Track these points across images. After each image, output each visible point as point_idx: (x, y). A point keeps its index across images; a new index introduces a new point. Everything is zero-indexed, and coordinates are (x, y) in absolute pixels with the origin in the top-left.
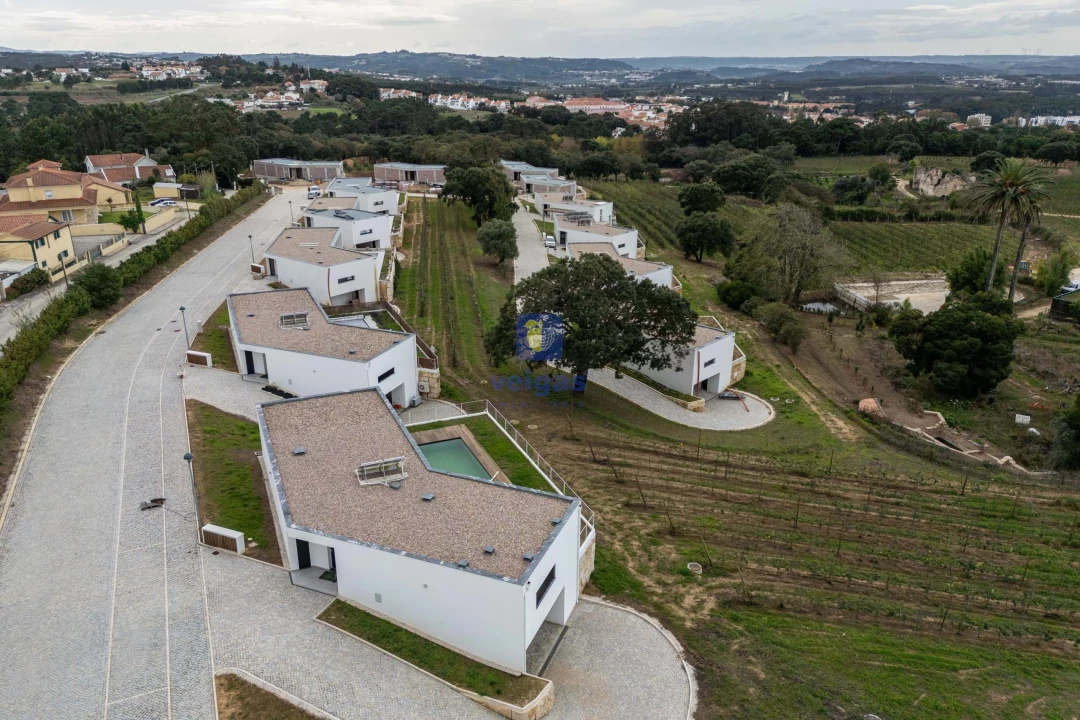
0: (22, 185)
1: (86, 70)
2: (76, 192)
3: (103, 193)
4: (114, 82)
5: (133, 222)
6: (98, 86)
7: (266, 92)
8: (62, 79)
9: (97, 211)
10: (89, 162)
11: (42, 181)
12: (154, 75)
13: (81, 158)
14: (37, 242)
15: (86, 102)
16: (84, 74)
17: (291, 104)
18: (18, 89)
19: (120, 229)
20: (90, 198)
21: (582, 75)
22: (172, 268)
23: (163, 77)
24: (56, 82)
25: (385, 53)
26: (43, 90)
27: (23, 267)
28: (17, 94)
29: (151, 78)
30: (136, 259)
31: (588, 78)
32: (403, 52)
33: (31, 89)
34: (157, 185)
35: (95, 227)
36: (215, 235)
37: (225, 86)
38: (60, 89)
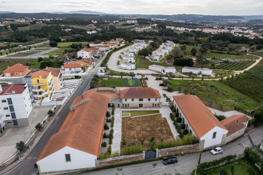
0: (111, 41)
1: (118, 21)
2: (115, 42)
3: (117, 42)
4: (122, 24)
5: (119, 45)
6: (120, 24)
7: (146, 26)
8: (114, 23)
9: (116, 44)
10: (116, 39)
11: (113, 41)
12: (129, 22)
13: (116, 38)
14: (112, 46)
15: (117, 28)
16: (118, 22)
17: (149, 29)
18: (108, 25)
19: (118, 46)
20: (116, 43)
21: (228, 20)
22: (121, 49)
23: (130, 23)
24: (113, 23)
25: (180, 14)
26: (111, 25)
27: (111, 48)
28: (107, 26)
29: (128, 23)
30: (119, 48)
31: (230, 21)
32: (184, 14)
33: (109, 25)
34: (122, 42)
35: (116, 46)
36: (126, 47)
37: (140, 25)
38: (114, 25)
